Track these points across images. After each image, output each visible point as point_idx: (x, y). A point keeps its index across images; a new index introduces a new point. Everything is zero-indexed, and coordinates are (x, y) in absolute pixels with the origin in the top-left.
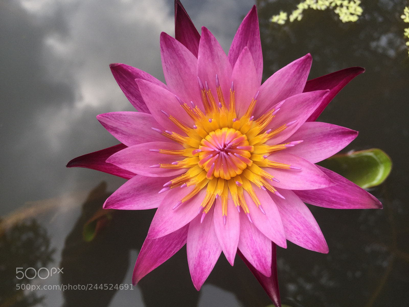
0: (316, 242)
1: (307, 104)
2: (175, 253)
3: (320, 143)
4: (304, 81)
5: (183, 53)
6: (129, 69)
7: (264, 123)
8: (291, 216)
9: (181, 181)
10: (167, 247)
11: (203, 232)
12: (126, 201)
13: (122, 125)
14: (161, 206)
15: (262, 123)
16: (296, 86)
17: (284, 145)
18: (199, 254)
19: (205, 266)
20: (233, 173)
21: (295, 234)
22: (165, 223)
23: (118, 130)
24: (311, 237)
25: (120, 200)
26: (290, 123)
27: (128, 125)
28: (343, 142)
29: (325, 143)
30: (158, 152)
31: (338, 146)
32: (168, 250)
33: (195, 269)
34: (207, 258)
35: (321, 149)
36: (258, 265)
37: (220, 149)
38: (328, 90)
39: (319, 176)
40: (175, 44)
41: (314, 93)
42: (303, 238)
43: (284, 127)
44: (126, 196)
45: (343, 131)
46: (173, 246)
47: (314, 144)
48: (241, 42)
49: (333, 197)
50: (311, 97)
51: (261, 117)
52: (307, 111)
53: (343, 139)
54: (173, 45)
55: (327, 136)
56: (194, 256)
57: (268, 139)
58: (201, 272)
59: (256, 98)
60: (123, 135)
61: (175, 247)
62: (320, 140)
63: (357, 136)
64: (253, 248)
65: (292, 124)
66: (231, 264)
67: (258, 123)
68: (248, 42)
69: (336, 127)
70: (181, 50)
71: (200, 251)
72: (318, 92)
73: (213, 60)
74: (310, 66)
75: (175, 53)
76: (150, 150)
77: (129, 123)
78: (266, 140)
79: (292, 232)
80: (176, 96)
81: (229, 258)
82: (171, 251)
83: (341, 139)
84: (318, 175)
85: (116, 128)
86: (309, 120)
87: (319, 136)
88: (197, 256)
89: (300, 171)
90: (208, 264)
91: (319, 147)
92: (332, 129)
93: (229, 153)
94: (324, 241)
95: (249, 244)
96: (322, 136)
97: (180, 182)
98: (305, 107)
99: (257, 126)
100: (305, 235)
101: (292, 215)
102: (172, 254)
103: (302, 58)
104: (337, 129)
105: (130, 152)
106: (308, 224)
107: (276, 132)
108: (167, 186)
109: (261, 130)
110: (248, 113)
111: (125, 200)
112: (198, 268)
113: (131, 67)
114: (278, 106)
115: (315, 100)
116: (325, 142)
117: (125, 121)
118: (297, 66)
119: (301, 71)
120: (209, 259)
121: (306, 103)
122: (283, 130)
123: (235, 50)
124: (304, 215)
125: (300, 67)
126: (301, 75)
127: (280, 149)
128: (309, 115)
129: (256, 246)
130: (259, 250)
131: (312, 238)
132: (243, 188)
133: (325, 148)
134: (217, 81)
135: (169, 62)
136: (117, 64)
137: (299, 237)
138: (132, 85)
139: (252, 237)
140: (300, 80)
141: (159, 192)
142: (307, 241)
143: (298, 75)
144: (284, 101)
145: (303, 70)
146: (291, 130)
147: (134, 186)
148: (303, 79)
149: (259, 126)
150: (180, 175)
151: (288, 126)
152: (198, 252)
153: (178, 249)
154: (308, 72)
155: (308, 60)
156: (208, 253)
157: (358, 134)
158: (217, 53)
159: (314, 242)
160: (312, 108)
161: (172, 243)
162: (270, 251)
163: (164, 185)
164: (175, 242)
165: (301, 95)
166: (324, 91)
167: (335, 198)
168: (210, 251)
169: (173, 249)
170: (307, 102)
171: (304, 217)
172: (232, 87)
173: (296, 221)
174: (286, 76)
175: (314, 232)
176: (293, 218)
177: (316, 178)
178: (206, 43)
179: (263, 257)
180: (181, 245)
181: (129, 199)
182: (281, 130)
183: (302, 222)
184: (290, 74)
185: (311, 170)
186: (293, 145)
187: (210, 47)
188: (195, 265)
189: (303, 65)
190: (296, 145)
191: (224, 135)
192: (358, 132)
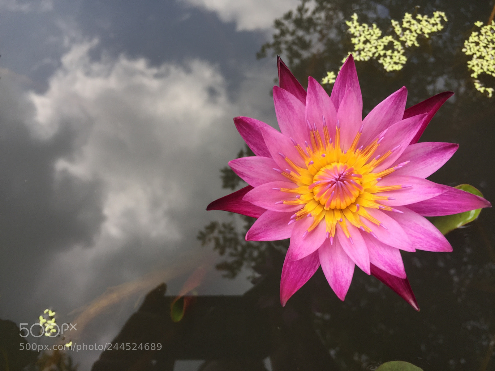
0: (440, 245)
1: (408, 129)
2: (312, 276)
3: (424, 162)
4: (402, 111)
5: (292, 101)
6: (248, 120)
7: (369, 153)
8: (410, 230)
9: (303, 215)
10: (302, 273)
11: (332, 257)
12: (261, 235)
13: (247, 170)
14: (292, 235)
15: (367, 153)
16: (394, 116)
17: (392, 168)
18: (334, 274)
19: (342, 282)
20: (349, 200)
21: (418, 243)
22: (299, 248)
23: (244, 174)
24: (433, 243)
25: (255, 235)
26: (395, 149)
27: (252, 169)
28: (447, 156)
29: (429, 161)
30: (279, 190)
31: (442, 160)
32: (304, 275)
33: (334, 285)
34: (342, 276)
35: (427, 167)
36: (392, 271)
37: (336, 179)
38: (427, 113)
39: (431, 187)
40: (284, 95)
41: (414, 117)
42: (426, 244)
43: (389, 153)
44: (259, 231)
45: (444, 146)
46: (307, 272)
47: (418, 163)
48: (340, 86)
49: (445, 207)
50: (411, 122)
51: (365, 149)
52: (409, 135)
53: (446, 153)
54: (283, 96)
55: (430, 154)
56: (330, 276)
57: (374, 168)
58: (340, 287)
59: (361, 130)
60: (248, 178)
61: (309, 272)
62: (424, 159)
63: (457, 148)
64: (382, 261)
65: (397, 149)
66: (368, 274)
67: (362, 154)
68: (346, 85)
69: (437, 144)
70: (290, 99)
71: (334, 272)
72: (417, 117)
73: (318, 104)
74: (406, 97)
75: (285, 102)
76: (273, 189)
77: (252, 167)
78: (372, 168)
79: (415, 242)
80: (291, 138)
81: (364, 270)
82: (307, 276)
83: (444, 154)
84: (429, 187)
85: (242, 172)
86: (412, 143)
87: (423, 156)
88: (332, 276)
89: (412, 188)
90: (344, 281)
91: (425, 165)
92: (434, 147)
93: (345, 181)
94: (447, 242)
95: (378, 259)
96: (425, 155)
97: (301, 215)
98: (406, 132)
99: (362, 157)
100: (428, 242)
101: (411, 228)
102: (309, 277)
103: (399, 91)
104: (438, 146)
105: (258, 191)
106: (428, 232)
107: (382, 159)
108: (293, 219)
109: (366, 161)
110: (353, 147)
111: (259, 234)
112: (336, 285)
113: (250, 118)
114: (382, 135)
115: (415, 124)
116: (430, 159)
117: (249, 166)
118: (394, 98)
119: (397, 102)
120: (344, 276)
121: (406, 129)
122: (388, 156)
123: (335, 93)
124: (422, 226)
125: (396, 99)
126: (398, 106)
127: (388, 173)
128: (412, 137)
129: (384, 259)
130: (388, 261)
131: (435, 242)
132: (359, 215)
133: (430, 165)
134: (324, 121)
135: (280, 110)
136: (239, 117)
137: (422, 244)
138: (250, 134)
139: (379, 253)
140: (398, 110)
141: (289, 224)
142: (431, 246)
143: (395, 107)
144: (387, 130)
145: (400, 101)
146: (396, 154)
147: (264, 223)
148: (400, 109)
149: (365, 157)
150: (300, 210)
151: (393, 151)
152: (332, 272)
153: (313, 273)
154: (405, 102)
155: (404, 92)
156: (341, 273)
157: (458, 146)
158: (321, 97)
159: (437, 245)
160: (414, 131)
161: (305, 270)
162: (399, 259)
163: (291, 217)
164: (307, 269)
165: (401, 122)
166: (423, 114)
167: (447, 207)
168: (343, 271)
169: (308, 274)
170: (408, 127)
171: (423, 228)
172: (338, 125)
173: (416, 233)
174: (385, 108)
175: (435, 237)
176: (413, 231)
177: (428, 190)
178: (311, 91)
179: (394, 265)
180: (314, 270)
181: (263, 233)
182: (386, 156)
183: (422, 232)
184: (388, 107)
185: (422, 184)
186: (402, 166)
187: (315, 94)
188: (333, 282)
189: (399, 97)
190: (404, 166)
191: (336, 168)
192: (458, 144)
